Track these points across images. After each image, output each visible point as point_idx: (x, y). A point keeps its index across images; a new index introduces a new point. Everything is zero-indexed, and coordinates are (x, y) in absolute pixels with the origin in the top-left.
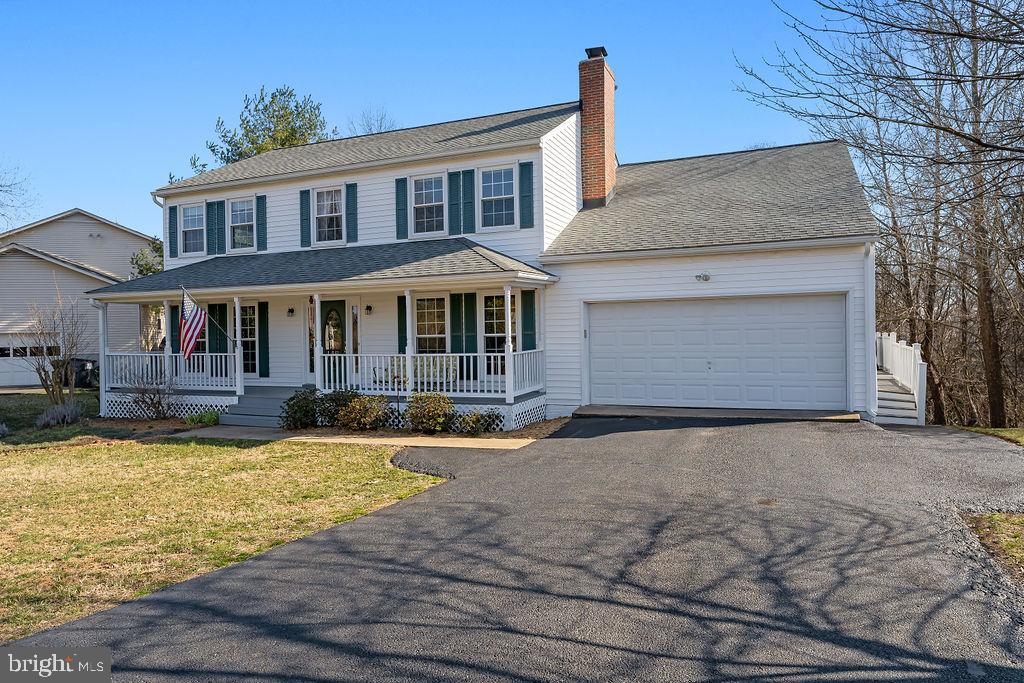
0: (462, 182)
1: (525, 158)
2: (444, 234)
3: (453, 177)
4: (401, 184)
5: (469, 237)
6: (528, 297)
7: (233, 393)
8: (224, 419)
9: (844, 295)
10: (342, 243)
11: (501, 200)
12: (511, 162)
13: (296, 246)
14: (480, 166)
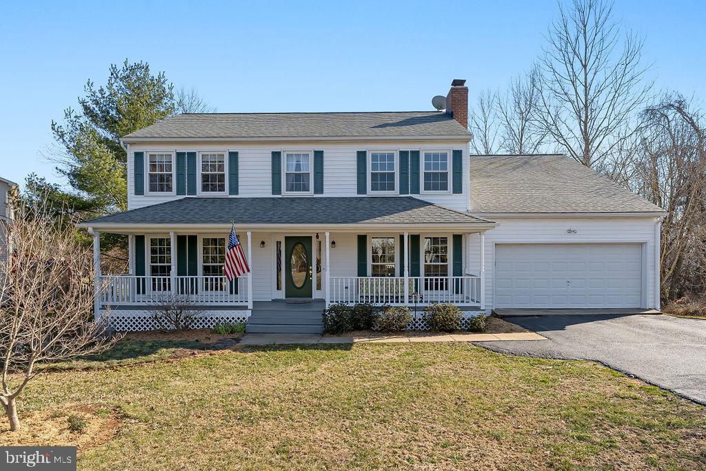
0: (409, 159)
1: (457, 147)
2: (396, 193)
3: (403, 154)
4: (361, 156)
5: (415, 196)
6: (458, 239)
7: (246, 308)
8: (250, 328)
9: (641, 244)
10: (310, 193)
11: (437, 173)
12: (448, 149)
13: (267, 193)
14: (424, 149)
